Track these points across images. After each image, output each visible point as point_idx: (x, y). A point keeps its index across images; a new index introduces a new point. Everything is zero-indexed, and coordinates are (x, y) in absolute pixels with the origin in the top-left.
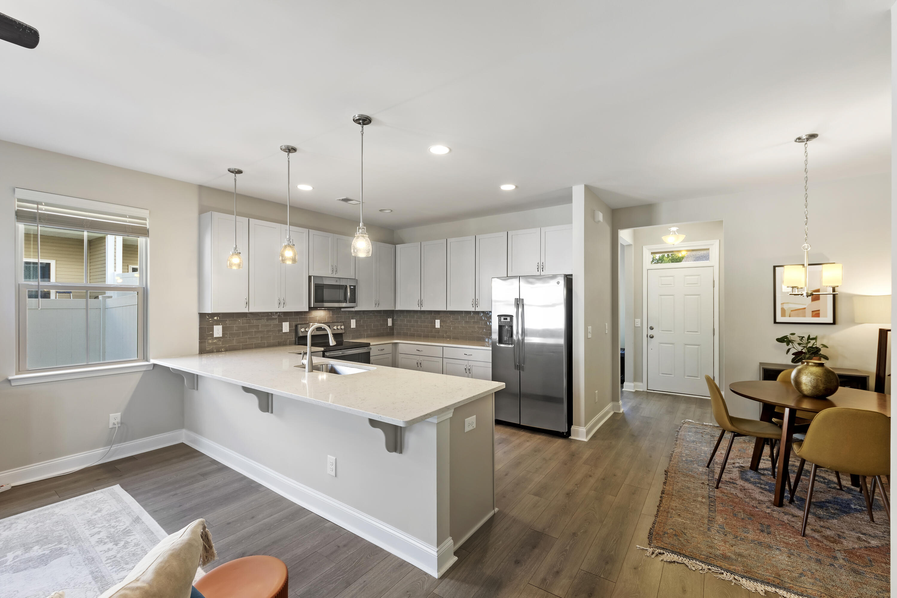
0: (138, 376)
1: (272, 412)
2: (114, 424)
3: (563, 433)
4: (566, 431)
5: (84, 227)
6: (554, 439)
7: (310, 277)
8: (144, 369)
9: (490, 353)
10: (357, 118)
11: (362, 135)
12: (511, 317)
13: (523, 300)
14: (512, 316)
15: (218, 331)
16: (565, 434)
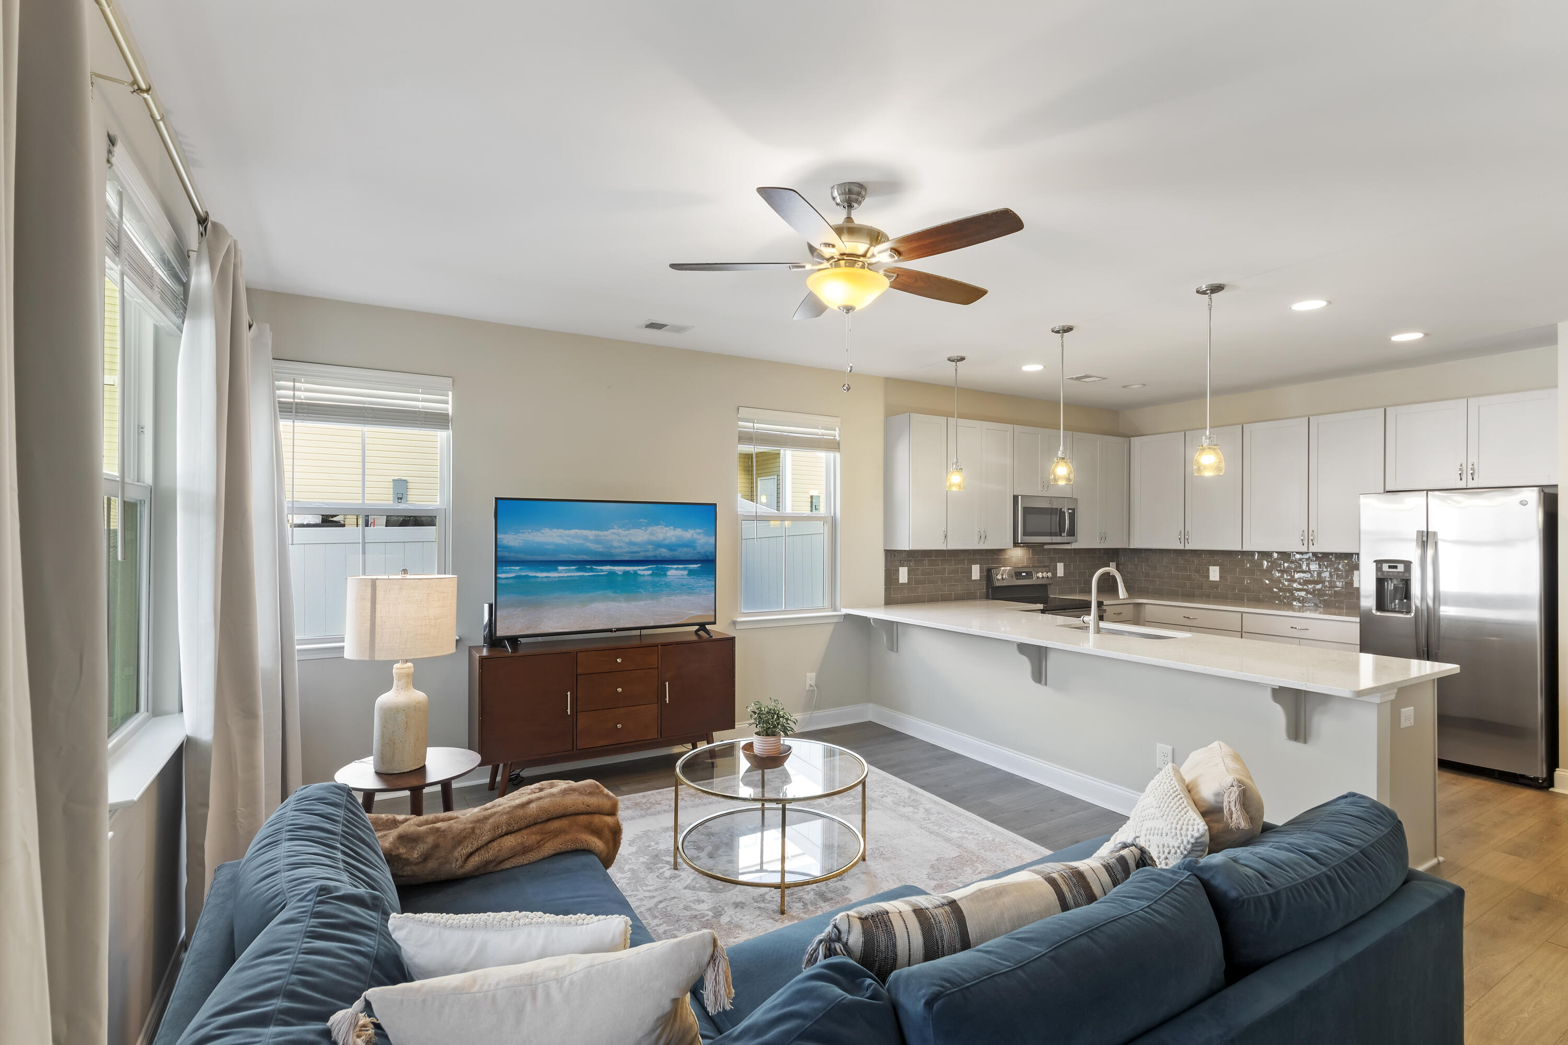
0: (831, 627)
1: (1046, 684)
2: (811, 686)
3: (1536, 779)
4: (1544, 777)
5: (787, 445)
6: (1513, 788)
7: (1015, 498)
8: (835, 620)
9: (1357, 627)
10: (1205, 289)
11: (1210, 310)
12: (1408, 564)
13: (1435, 534)
14: (1410, 563)
15: (903, 575)
16: (1541, 781)
